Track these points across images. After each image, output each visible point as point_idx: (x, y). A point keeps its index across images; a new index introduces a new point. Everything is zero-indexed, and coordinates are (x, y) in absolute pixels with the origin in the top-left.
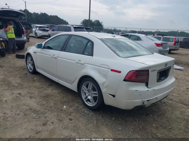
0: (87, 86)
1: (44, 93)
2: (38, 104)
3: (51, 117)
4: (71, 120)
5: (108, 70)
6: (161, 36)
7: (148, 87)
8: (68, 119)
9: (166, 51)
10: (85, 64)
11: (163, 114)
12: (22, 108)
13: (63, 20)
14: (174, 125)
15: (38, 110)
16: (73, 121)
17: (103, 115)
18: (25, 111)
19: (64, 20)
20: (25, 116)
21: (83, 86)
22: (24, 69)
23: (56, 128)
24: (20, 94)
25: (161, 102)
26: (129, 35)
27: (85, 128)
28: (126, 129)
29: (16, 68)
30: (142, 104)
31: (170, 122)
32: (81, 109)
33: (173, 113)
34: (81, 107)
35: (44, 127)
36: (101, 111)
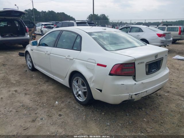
0: (77, 82)
1: (39, 89)
2: (31, 101)
3: (42, 113)
4: (60, 115)
5: (94, 64)
6: (166, 26)
7: (136, 81)
8: (58, 115)
9: (169, 41)
10: (74, 59)
11: (156, 107)
12: (15, 106)
13: (69, 16)
14: (167, 118)
15: (31, 106)
16: (62, 116)
17: (93, 110)
18: (18, 108)
19: (71, 16)
20: (17, 113)
21: (74, 81)
22: (25, 67)
23: (44, 124)
24: (16, 91)
25: (157, 95)
26: (131, 27)
27: (73, 124)
28: (115, 124)
29: (18, 65)
30: (130, 98)
31: (163, 116)
32: (73, 104)
33: (168, 106)
34: (73, 102)
35: (33, 124)
36: (92, 106)
